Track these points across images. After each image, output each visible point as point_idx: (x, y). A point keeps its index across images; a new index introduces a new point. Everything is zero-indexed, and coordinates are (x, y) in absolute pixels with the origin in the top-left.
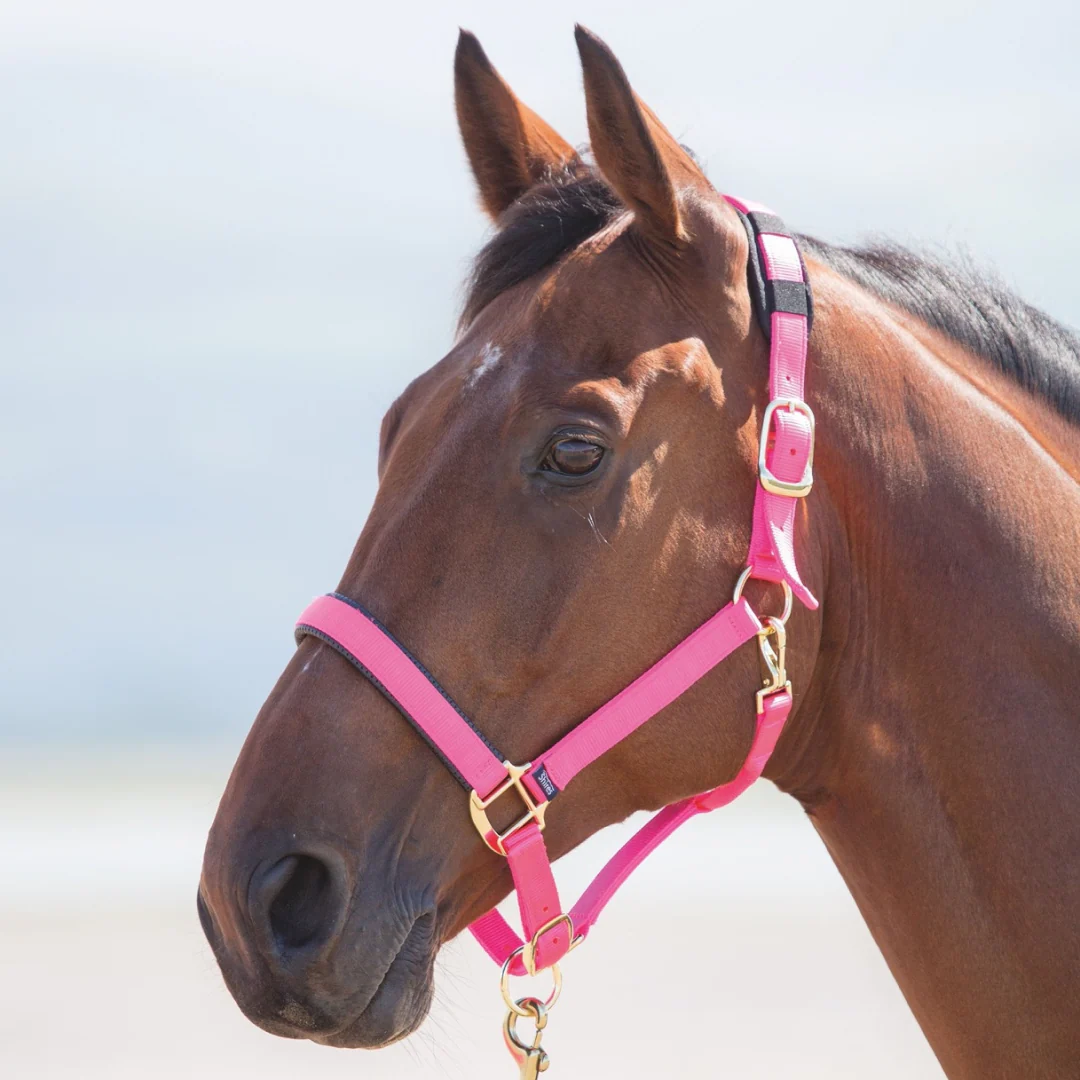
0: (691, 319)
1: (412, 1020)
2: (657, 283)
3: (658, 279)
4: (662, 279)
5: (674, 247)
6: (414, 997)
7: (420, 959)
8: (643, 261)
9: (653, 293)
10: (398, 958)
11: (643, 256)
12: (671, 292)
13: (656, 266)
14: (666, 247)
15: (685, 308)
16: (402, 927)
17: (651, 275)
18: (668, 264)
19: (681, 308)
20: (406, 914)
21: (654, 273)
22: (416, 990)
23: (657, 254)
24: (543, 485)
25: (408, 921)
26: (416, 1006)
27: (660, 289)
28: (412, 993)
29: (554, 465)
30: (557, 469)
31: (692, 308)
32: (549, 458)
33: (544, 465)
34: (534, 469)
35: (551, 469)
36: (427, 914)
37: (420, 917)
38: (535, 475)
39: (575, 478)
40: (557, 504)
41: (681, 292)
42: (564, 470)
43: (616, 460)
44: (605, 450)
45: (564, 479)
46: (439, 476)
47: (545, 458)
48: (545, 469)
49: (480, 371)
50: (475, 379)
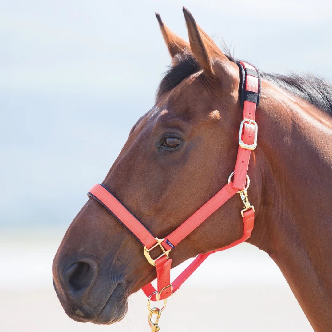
0: (217, 101)
1: (117, 316)
2: (207, 90)
3: (208, 88)
4: (209, 88)
5: (213, 78)
6: (117, 309)
7: (120, 296)
8: (204, 83)
9: (205, 92)
10: (111, 296)
11: (204, 81)
12: (211, 92)
13: (206, 82)
14: (211, 79)
15: (216, 97)
16: (112, 286)
17: (206, 87)
18: (211, 84)
19: (214, 97)
21: (207, 87)
22: (118, 306)
23: (208, 81)
24: (162, 150)
26: (118, 311)
27: (208, 91)
28: (116, 308)
29: (165, 145)
30: (166, 146)
31: (218, 97)
32: (164, 142)
33: (163, 145)
34: (159, 146)
35: (165, 146)
36: (121, 283)
37: (119, 284)
38: (159, 148)
39: (172, 149)
40: (166, 157)
41: (214, 92)
42: (168, 146)
43: (186, 143)
44: (183, 140)
45: (169, 149)
46: (133, 147)
47: (163, 142)
48: (163, 146)
49: (152, 115)
50: (151, 117)
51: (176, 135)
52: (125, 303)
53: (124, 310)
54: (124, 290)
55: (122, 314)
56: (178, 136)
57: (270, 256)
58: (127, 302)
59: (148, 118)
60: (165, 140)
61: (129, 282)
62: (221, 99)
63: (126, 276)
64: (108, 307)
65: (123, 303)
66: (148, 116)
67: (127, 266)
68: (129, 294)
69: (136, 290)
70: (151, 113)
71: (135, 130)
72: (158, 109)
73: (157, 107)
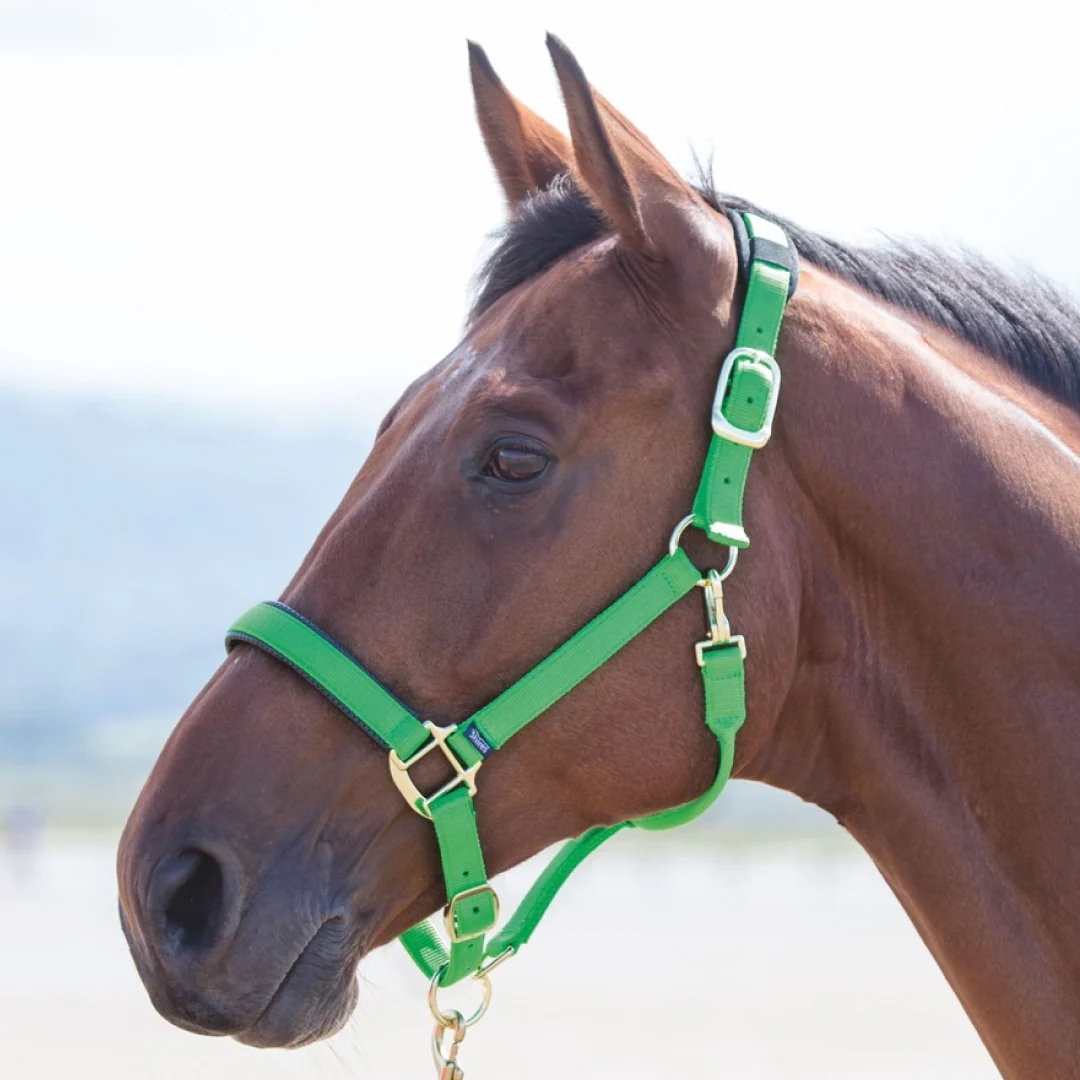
1: (320, 1025)
2: (633, 295)
3: (635, 291)
4: (640, 291)
5: (650, 260)
6: (320, 1002)
7: (330, 964)
9: (627, 304)
11: (624, 270)
12: (646, 302)
13: (630, 272)
14: (645, 261)
15: (660, 320)
16: (305, 930)
17: (629, 287)
18: (646, 278)
20: (311, 918)
21: (631, 285)
22: (323, 995)
23: (637, 267)
24: (485, 490)
25: (312, 925)
27: (635, 300)
28: (317, 999)
29: (496, 471)
30: (499, 475)
31: (667, 320)
32: (492, 464)
33: (487, 470)
34: (475, 473)
35: (493, 475)
36: (337, 918)
37: (329, 920)
38: (476, 480)
39: (516, 485)
40: (496, 511)
41: (657, 304)
42: (506, 476)
43: (562, 470)
44: (550, 459)
45: (506, 486)
46: (392, 477)
47: (488, 465)
48: (487, 475)
49: (455, 374)
50: (449, 381)
51: (530, 444)
52: (347, 983)
53: (344, 1006)
54: (345, 941)
55: (336, 1016)
56: (536, 446)
58: (356, 980)
59: (440, 384)
60: (495, 457)
61: (364, 916)
62: (677, 325)
63: (356, 896)
64: (287, 998)
65: (341, 983)
66: (440, 376)
67: (356, 862)
68: (362, 953)
69: (384, 939)
70: (450, 365)
71: (396, 420)
72: (474, 353)
73: (470, 348)
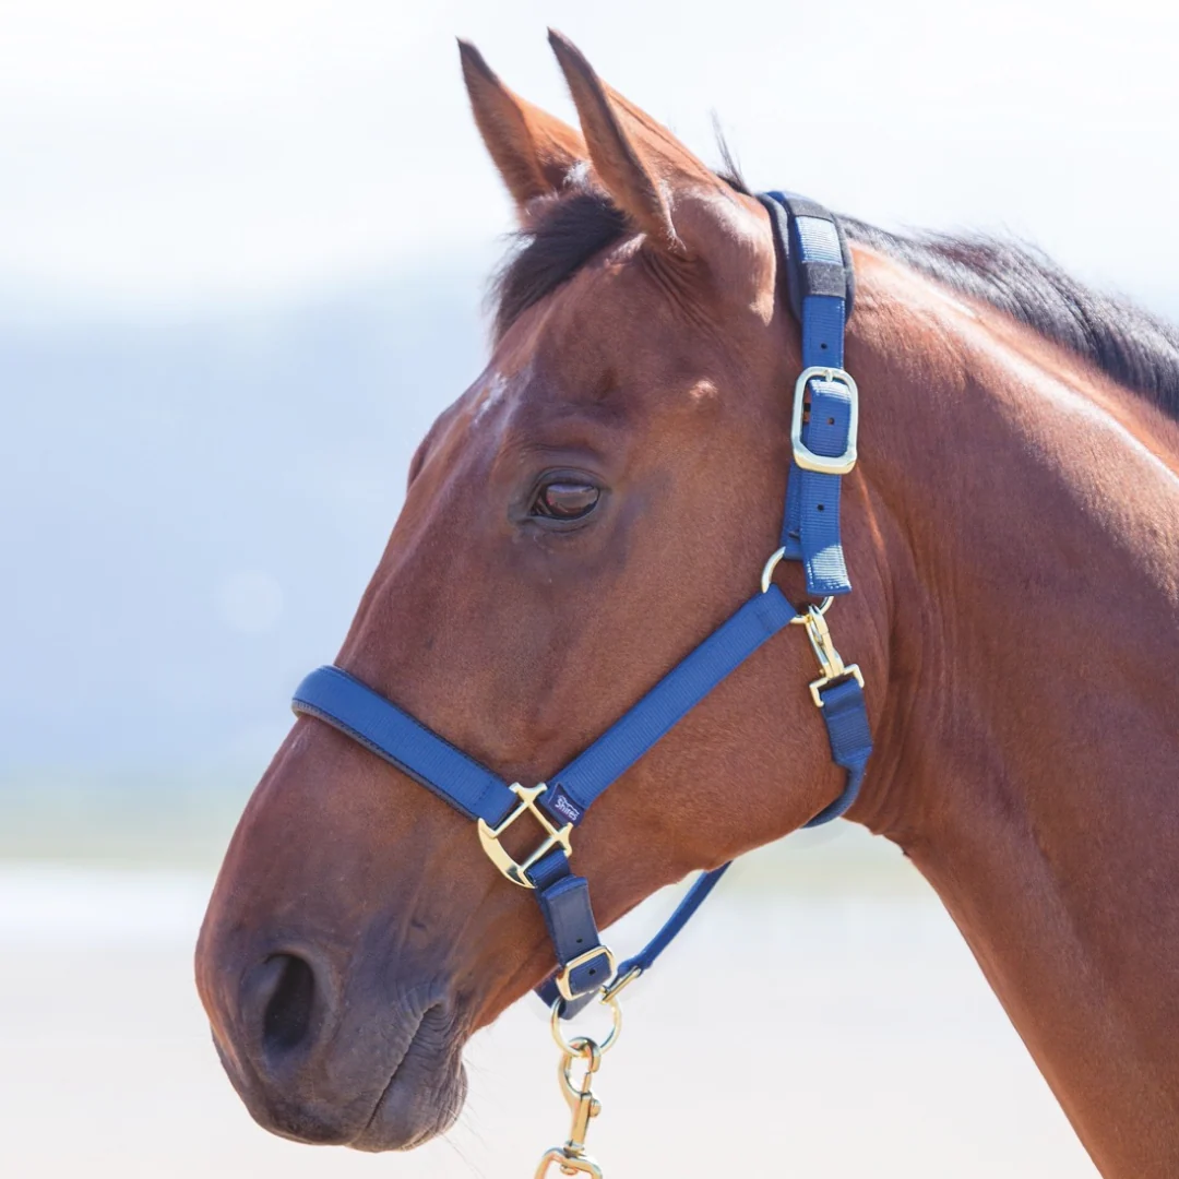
2: (668, 299)
3: (669, 294)
4: (674, 295)
5: (682, 261)
7: (435, 1053)
9: (662, 310)
12: (682, 307)
13: (666, 279)
14: (676, 262)
15: (699, 324)
16: (406, 1025)
17: (661, 291)
18: (679, 279)
19: (694, 325)
21: (664, 288)
22: (433, 1087)
23: (667, 268)
24: (536, 532)
27: (671, 305)
28: (429, 1092)
29: (545, 509)
30: (549, 513)
31: (706, 323)
32: (540, 502)
33: (535, 510)
34: (524, 516)
35: (544, 514)
36: (436, 1005)
37: (430, 1010)
38: (525, 522)
39: (568, 523)
40: (551, 552)
41: (693, 306)
42: (556, 514)
43: (616, 499)
44: (602, 489)
45: (557, 524)
46: (432, 527)
47: (537, 501)
48: (537, 514)
49: (486, 405)
50: (481, 415)
51: (579, 476)
52: (455, 1070)
54: (448, 1028)
55: (450, 1108)
56: (586, 478)
57: (906, 853)
58: (462, 1067)
60: (543, 494)
61: (462, 1000)
62: (717, 328)
63: (454, 980)
64: (399, 1093)
65: (449, 1072)
68: (468, 1036)
70: (478, 395)
71: (428, 461)
72: (504, 380)
73: (497, 376)
